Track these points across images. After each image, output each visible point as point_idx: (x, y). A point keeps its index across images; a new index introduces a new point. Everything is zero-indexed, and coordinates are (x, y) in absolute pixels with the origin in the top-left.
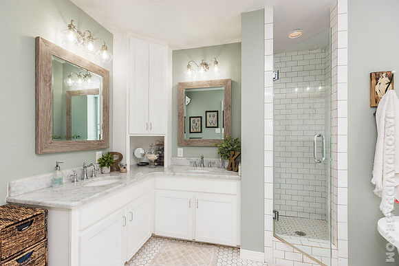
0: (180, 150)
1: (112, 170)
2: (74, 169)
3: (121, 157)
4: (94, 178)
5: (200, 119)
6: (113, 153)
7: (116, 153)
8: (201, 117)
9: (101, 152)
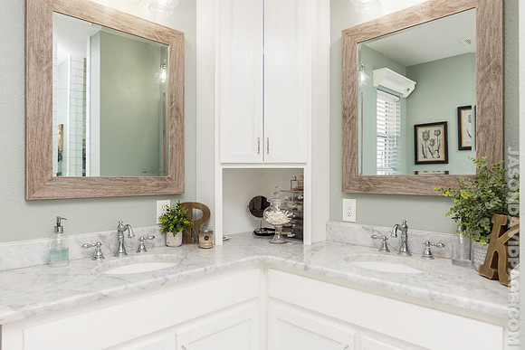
0: (350, 205)
1: (186, 240)
2: (103, 233)
3: (207, 214)
4: (142, 255)
5: (441, 128)
6: (190, 206)
7: (197, 205)
8: (445, 124)
9: (167, 202)
